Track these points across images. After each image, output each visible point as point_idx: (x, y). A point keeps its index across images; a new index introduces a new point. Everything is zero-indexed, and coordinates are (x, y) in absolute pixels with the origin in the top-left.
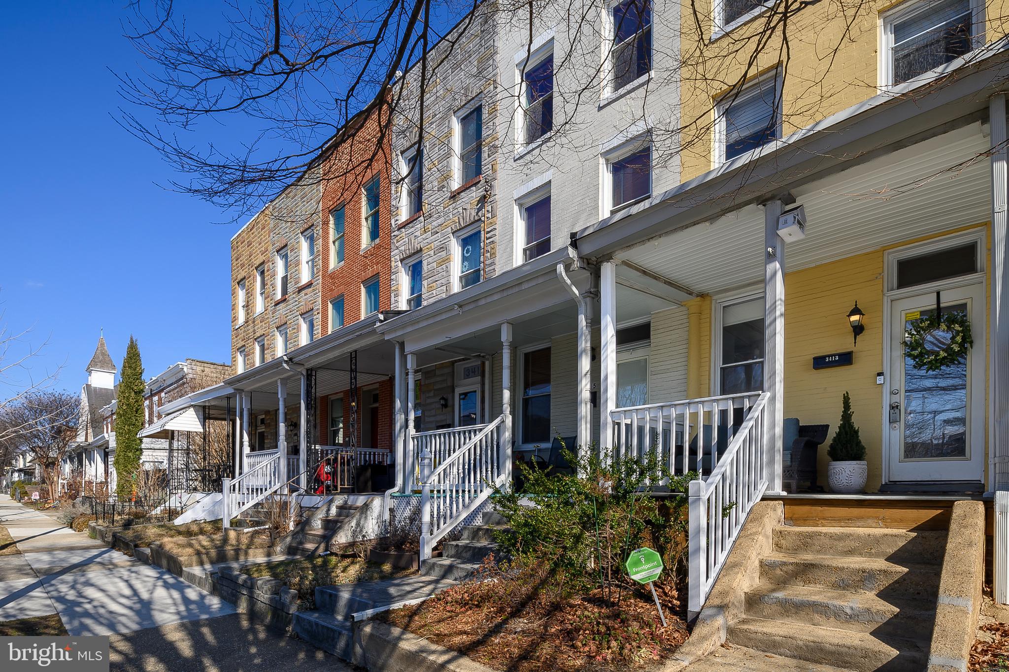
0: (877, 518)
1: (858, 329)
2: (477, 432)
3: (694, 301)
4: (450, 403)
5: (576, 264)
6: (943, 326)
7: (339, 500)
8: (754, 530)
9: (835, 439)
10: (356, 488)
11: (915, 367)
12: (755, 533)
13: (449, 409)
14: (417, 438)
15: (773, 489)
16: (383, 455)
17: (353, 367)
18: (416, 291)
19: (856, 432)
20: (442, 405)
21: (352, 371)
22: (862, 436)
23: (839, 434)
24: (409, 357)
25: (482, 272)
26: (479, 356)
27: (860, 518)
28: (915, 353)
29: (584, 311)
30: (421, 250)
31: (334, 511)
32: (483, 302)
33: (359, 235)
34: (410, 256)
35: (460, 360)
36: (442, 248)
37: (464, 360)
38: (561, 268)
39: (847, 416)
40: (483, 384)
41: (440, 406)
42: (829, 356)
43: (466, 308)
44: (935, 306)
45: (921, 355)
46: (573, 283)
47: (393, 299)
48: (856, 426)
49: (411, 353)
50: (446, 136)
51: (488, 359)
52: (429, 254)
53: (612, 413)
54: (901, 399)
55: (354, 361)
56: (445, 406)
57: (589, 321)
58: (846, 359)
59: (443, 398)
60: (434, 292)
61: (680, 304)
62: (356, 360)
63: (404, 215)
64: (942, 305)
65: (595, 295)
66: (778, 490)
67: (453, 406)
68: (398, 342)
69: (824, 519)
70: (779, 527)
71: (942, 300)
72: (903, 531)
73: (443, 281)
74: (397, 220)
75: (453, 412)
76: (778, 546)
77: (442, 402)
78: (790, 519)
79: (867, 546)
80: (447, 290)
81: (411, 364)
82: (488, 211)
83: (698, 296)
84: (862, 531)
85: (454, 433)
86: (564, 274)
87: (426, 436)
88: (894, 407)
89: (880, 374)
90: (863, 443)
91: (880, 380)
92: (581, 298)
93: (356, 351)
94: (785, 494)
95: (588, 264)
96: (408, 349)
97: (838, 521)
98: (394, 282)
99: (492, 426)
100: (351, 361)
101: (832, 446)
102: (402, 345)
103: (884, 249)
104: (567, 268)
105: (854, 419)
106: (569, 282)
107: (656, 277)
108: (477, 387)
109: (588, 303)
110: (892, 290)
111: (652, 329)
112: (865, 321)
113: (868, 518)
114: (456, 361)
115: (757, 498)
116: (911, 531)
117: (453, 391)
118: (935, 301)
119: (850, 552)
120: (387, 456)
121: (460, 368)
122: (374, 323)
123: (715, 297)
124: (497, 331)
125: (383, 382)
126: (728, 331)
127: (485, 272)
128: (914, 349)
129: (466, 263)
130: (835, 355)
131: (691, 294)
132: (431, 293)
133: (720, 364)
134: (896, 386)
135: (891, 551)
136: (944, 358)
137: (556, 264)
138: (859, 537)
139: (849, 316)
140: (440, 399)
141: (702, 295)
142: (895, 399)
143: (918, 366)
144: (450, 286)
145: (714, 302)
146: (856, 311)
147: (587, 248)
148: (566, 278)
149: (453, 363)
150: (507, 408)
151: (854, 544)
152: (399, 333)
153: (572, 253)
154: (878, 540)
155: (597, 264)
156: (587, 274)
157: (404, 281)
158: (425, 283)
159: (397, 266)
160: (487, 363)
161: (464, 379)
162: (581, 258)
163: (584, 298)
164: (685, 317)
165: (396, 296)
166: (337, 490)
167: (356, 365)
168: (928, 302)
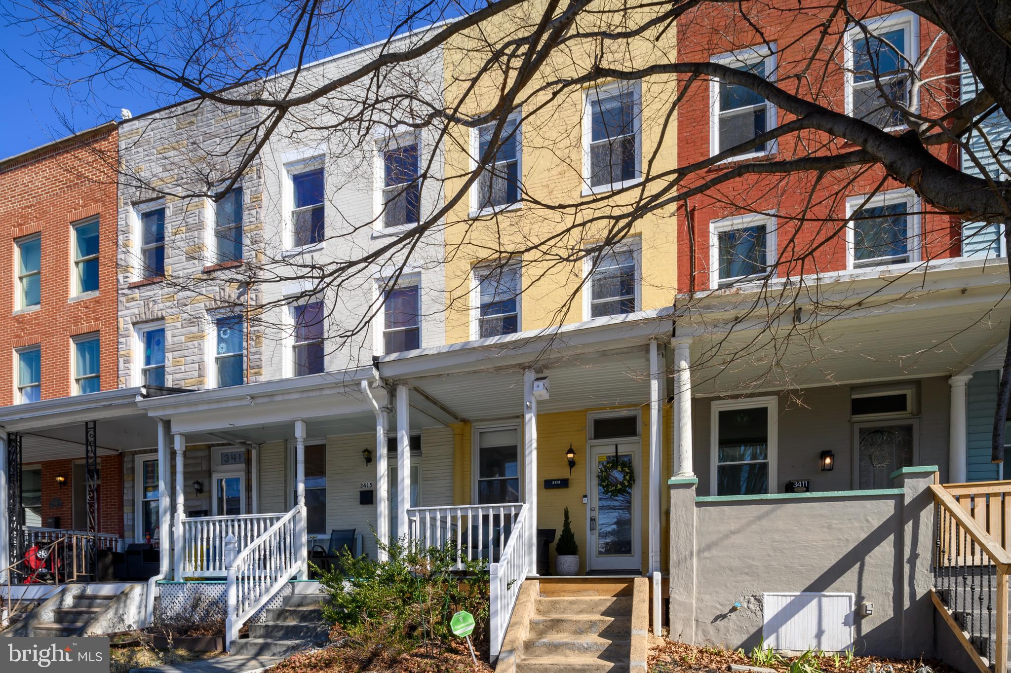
0: (594, 590)
1: (572, 463)
2: (275, 521)
3: (460, 424)
4: (206, 488)
5: (378, 383)
6: (619, 468)
7: (75, 589)
8: (525, 599)
9: (560, 540)
10: (94, 576)
11: (604, 493)
12: (526, 602)
13: (204, 495)
14: (189, 523)
15: (532, 572)
16: (111, 540)
17: (91, 439)
18: (153, 360)
19: (573, 535)
20: (197, 490)
21: (87, 443)
22: (576, 539)
23: (562, 536)
24: (177, 439)
25: (245, 359)
26: (244, 443)
27: (585, 590)
28: (604, 484)
29: (382, 423)
30: (163, 318)
31: (69, 601)
32: (279, 398)
33: (66, 279)
34: (146, 322)
35: (218, 445)
36: (193, 322)
37: (223, 445)
38: (364, 384)
39: (567, 524)
40: (248, 472)
41: (195, 491)
42: (554, 480)
43: (259, 401)
44: (615, 454)
45: (607, 486)
46: (374, 397)
47: (121, 365)
48: (572, 531)
49: (180, 434)
50: (197, 206)
51: (255, 448)
52: (174, 326)
53: (408, 511)
54: (596, 514)
55: (91, 432)
56: (200, 491)
57: (386, 432)
58: (564, 483)
59: (197, 483)
60: (183, 367)
61: (447, 425)
62: (95, 432)
63: (136, 275)
64: (619, 454)
65: (391, 410)
66: (534, 573)
67: (210, 492)
68: (162, 420)
69: (564, 592)
70: (539, 598)
71: (619, 451)
72: (609, 597)
73: (195, 358)
74: (127, 277)
75: (210, 498)
76: (539, 611)
77: (196, 486)
78: (543, 592)
79: (591, 608)
80: (200, 369)
81: (179, 445)
82: (252, 299)
83: (461, 421)
84: (587, 598)
85: (239, 520)
86: (367, 388)
87: (196, 522)
88: (593, 520)
89: (585, 496)
90: (577, 543)
91: (585, 500)
92: (379, 412)
93: (95, 422)
94: (538, 575)
95: (386, 384)
96: (174, 429)
97: (574, 592)
98: (124, 346)
99: (288, 516)
100: (87, 433)
101: (558, 545)
102: (167, 424)
103: (586, 411)
104: (370, 384)
105: (571, 526)
106: (371, 396)
107: (434, 402)
108: (242, 475)
109: (385, 417)
110: (591, 439)
111: (422, 442)
112: (576, 459)
113: (589, 590)
114: (213, 445)
115: (523, 577)
116: (613, 596)
117: (210, 476)
118: (614, 451)
119: (581, 612)
120: (116, 541)
121: (217, 453)
122: (134, 396)
123: (474, 424)
124: (291, 426)
125: (107, 457)
126: (483, 451)
127: (249, 359)
128: (603, 481)
129: (223, 345)
130: (558, 480)
131: (456, 418)
132: (178, 367)
133: (477, 477)
134: (594, 506)
135: (603, 608)
136: (620, 489)
137: (361, 380)
138: (586, 601)
139: (567, 454)
140: (195, 483)
141: (465, 421)
142: (593, 514)
143: (606, 492)
144: (204, 366)
145: (473, 428)
146: (570, 451)
147: (389, 372)
148: (368, 392)
149: (209, 447)
150: (302, 501)
151: (583, 606)
152: (168, 412)
153: (376, 373)
154: (597, 604)
155: (394, 385)
156: (384, 392)
157: (136, 347)
158: (169, 355)
159: (127, 329)
160: (254, 453)
161: (222, 464)
162: (381, 378)
163: (382, 411)
164: (451, 436)
165: (127, 362)
166: (72, 577)
167: (95, 436)
168: (611, 451)
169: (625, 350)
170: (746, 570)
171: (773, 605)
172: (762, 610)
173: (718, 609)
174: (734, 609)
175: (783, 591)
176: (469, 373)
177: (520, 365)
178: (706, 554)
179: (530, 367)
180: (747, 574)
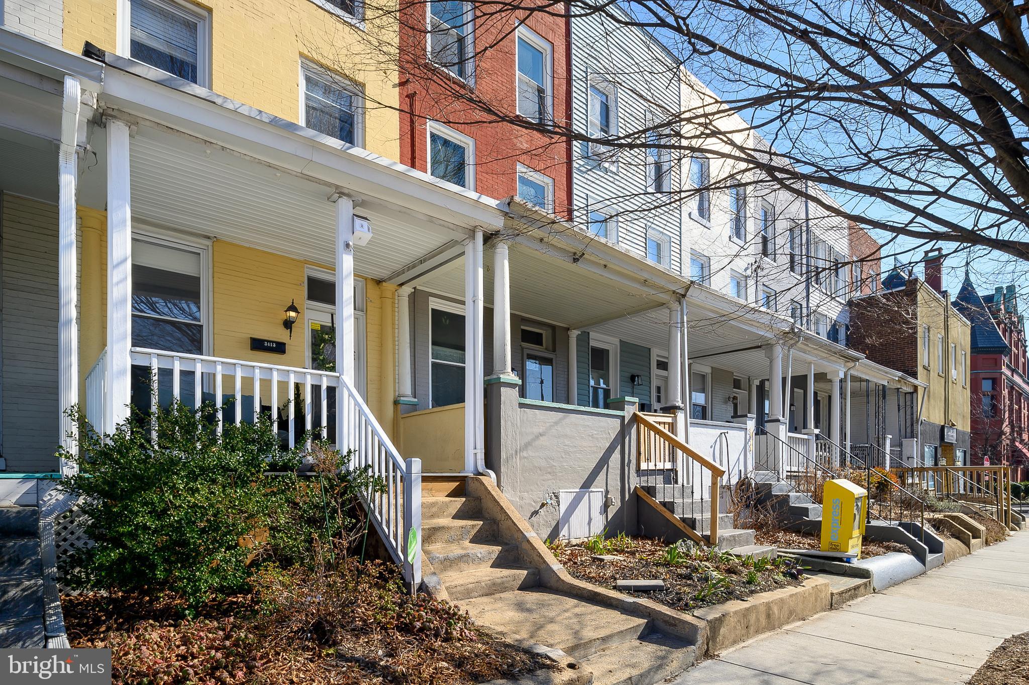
0: (428, 489)
1: (288, 324)
28: (321, 358)
38: (76, 88)
42: (268, 341)
45: (323, 360)
103: (306, 262)
106: (77, 118)
110: (305, 298)
118: (330, 320)
119: (433, 516)
130: (273, 342)
137: (64, 75)
138: (437, 504)
139: (288, 310)
146: (293, 308)
168: (326, 320)
169: (452, 226)
170: (549, 470)
171: (566, 500)
172: (559, 505)
173: (532, 506)
174: (543, 505)
175: (570, 488)
176: (260, 162)
177: (337, 187)
178: (525, 454)
179: (348, 195)
180: (550, 473)
